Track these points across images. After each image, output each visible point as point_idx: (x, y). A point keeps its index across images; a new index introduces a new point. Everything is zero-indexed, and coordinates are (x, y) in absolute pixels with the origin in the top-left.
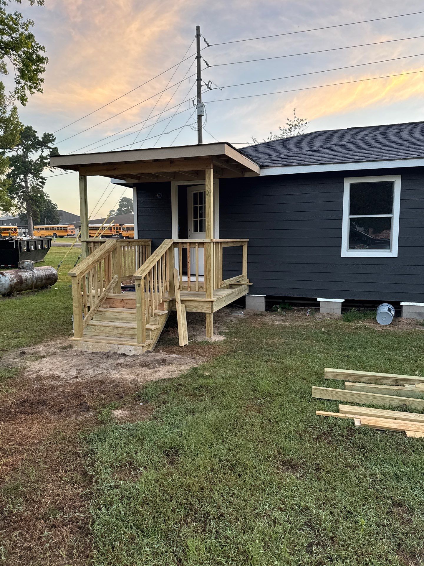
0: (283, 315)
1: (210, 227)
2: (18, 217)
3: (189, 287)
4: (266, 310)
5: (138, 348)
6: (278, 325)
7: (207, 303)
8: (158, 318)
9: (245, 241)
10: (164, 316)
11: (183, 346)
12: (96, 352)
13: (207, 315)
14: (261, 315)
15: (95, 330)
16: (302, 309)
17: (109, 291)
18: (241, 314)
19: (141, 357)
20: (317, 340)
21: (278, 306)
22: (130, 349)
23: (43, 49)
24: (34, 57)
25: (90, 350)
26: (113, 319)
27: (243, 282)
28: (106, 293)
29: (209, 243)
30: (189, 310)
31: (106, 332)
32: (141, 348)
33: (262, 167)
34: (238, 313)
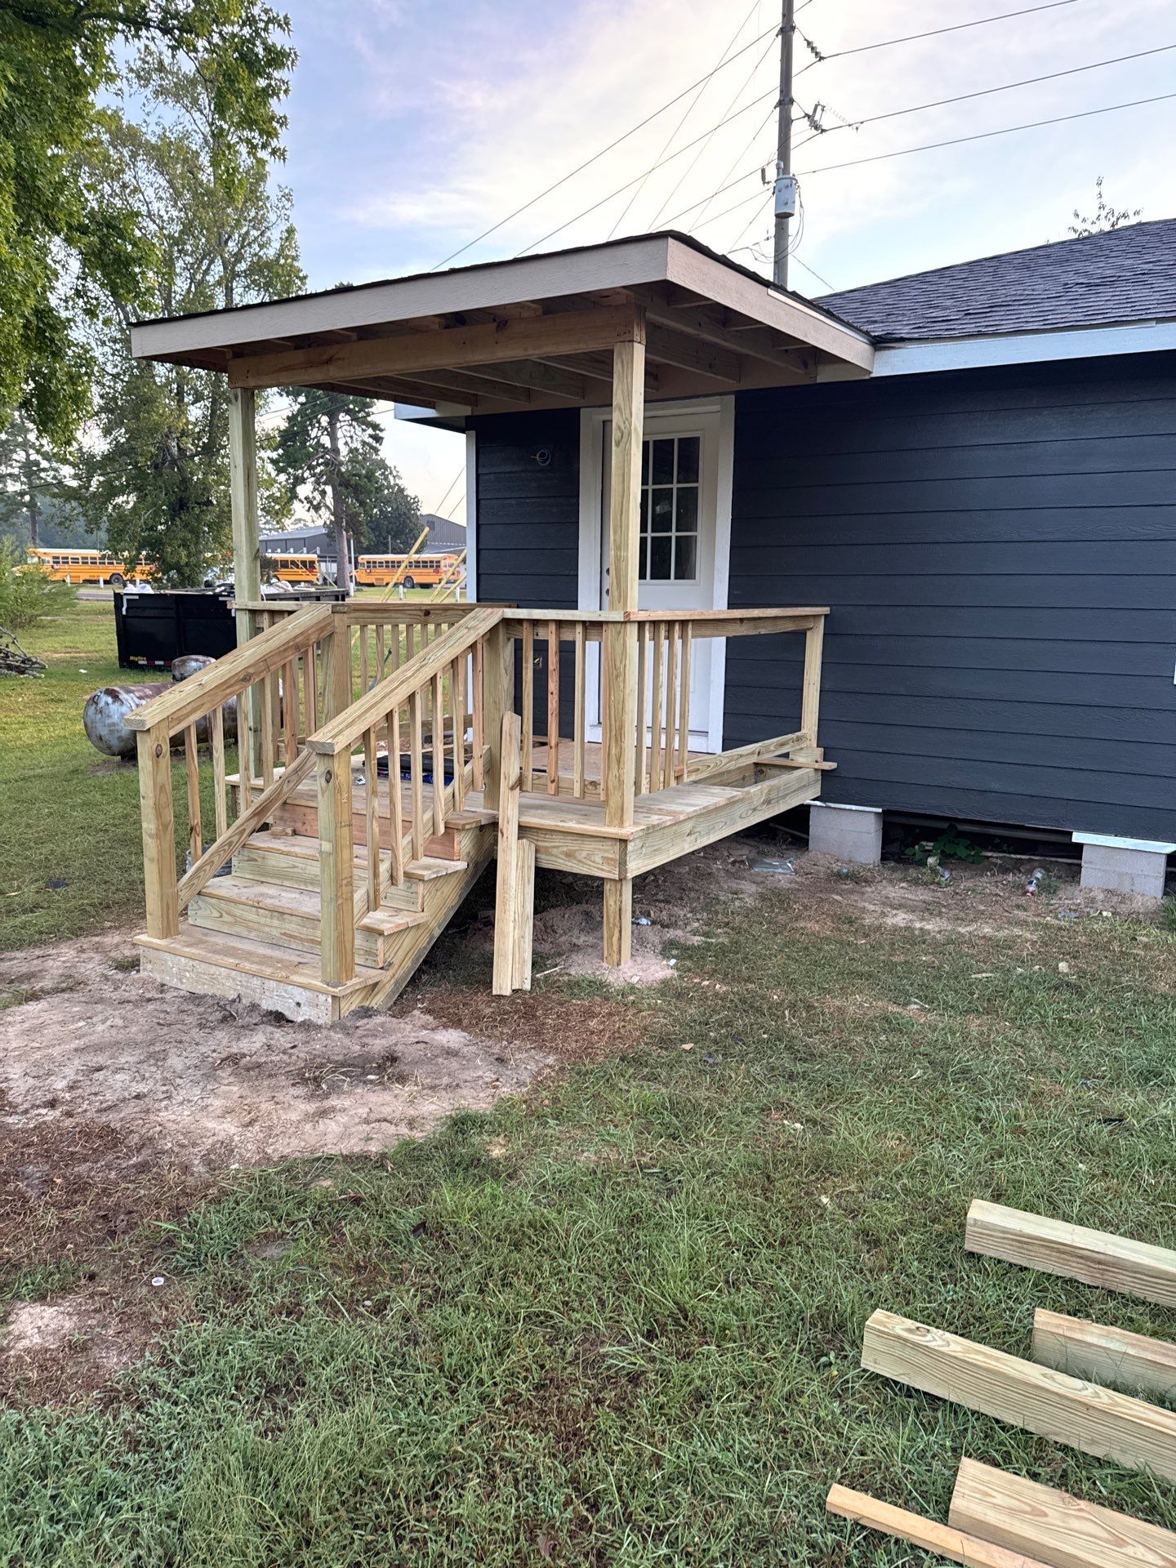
0: (939, 884)
1: (623, 565)
2: (324, 531)
3: (553, 781)
4: (884, 858)
5: (322, 998)
6: (896, 929)
7: (607, 845)
8: (421, 888)
9: (815, 616)
10: (454, 881)
11: (508, 992)
12: (202, 993)
13: (607, 887)
14: (856, 878)
15: (218, 915)
16: (1016, 867)
17: (295, 778)
18: (782, 871)
19: (325, 1032)
20: (1019, 1019)
21: (929, 845)
22: (298, 1000)
23: (283, 25)
24: (260, 50)
25: (186, 987)
26: (286, 877)
27: (799, 759)
28: (282, 785)
29: (619, 626)
30: (548, 863)
31: (251, 924)
32: (330, 1000)
33: (879, 343)
34: (776, 867)
